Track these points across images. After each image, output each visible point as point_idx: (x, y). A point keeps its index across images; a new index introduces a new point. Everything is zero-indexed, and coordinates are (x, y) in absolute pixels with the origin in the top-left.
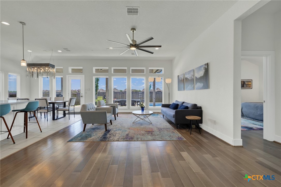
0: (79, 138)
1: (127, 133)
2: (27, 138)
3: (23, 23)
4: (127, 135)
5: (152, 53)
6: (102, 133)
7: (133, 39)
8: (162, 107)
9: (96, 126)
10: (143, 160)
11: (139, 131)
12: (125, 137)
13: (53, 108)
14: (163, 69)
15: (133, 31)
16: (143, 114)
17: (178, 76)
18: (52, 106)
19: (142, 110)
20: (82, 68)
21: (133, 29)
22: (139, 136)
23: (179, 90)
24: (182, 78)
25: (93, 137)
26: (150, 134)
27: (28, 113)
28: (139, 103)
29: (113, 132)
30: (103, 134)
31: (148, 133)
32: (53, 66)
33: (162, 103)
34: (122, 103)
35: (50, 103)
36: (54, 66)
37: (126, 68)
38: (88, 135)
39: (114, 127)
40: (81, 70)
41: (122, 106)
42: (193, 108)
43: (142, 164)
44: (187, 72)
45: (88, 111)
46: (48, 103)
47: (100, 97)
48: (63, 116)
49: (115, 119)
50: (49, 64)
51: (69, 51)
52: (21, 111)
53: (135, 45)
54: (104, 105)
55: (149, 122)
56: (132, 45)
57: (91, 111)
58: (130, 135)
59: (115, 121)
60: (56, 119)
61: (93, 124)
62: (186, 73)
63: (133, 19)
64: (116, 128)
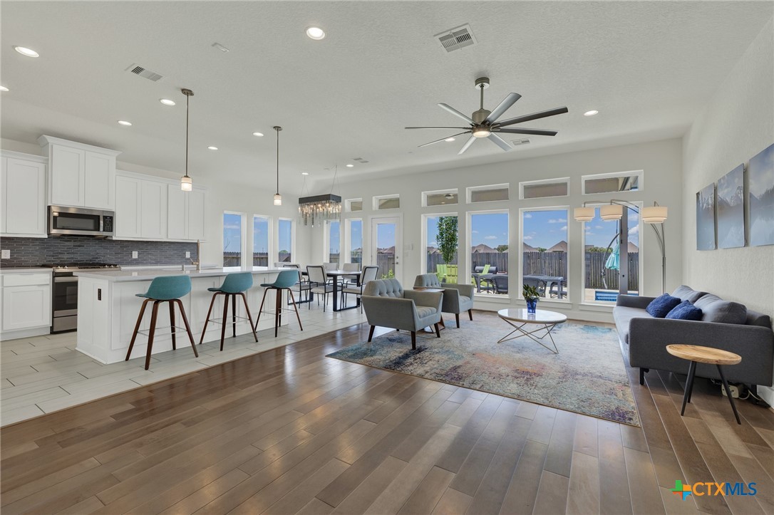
0: (350, 354)
1: (458, 363)
2: (276, 336)
3: (277, 128)
4: (455, 369)
5: (553, 134)
6: (401, 352)
7: (482, 108)
8: (618, 305)
9: (402, 336)
10: (442, 432)
11: (497, 366)
12: (444, 372)
13: (334, 286)
14: (640, 173)
15: (482, 86)
16: (531, 319)
17: (698, 194)
18: (332, 282)
19: (529, 308)
20: (397, 196)
21: (482, 80)
22: (485, 378)
23: (699, 248)
24: (710, 202)
25: (375, 357)
26: (522, 381)
27: (284, 292)
28: (555, 289)
29: (427, 354)
30: (401, 355)
31: (518, 375)
32: (338, 200)
33: (636, 292)
34: (500, 286)
35: (329, 275)
36: (340, 197)
37: (505, 185)
38: (371, 350)
39: (440, 344)
40: (397, 200)
41: (499, 293)
42: (723, 320)
43: (430, 441)
44: (724, 178)
45: (379, 296)
46: (325, 276)
47: (453, 266)
48: (355, 304)
49: (458, 327)
50: (330, 195)
51: (367, 162)
52: (273, 287)
53: (484, 123)
54: (435, 286)
55: (552, 347)
56: (476, 127)
57: (386, 296)
58: (460, 371)
59: (457, 330)
60: (340, 310)
61: (398, 330)
62: (719, 181)
63: (467, 59)
64: (442, 348)
